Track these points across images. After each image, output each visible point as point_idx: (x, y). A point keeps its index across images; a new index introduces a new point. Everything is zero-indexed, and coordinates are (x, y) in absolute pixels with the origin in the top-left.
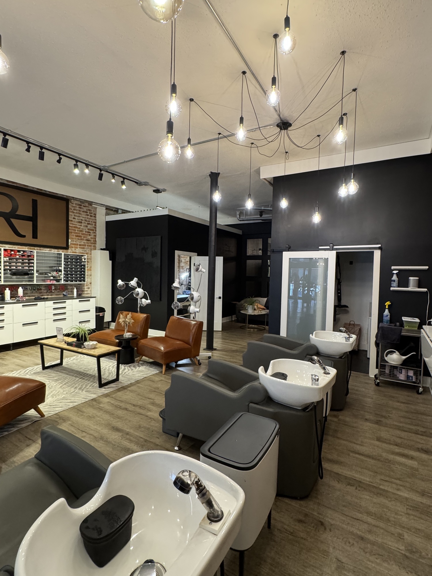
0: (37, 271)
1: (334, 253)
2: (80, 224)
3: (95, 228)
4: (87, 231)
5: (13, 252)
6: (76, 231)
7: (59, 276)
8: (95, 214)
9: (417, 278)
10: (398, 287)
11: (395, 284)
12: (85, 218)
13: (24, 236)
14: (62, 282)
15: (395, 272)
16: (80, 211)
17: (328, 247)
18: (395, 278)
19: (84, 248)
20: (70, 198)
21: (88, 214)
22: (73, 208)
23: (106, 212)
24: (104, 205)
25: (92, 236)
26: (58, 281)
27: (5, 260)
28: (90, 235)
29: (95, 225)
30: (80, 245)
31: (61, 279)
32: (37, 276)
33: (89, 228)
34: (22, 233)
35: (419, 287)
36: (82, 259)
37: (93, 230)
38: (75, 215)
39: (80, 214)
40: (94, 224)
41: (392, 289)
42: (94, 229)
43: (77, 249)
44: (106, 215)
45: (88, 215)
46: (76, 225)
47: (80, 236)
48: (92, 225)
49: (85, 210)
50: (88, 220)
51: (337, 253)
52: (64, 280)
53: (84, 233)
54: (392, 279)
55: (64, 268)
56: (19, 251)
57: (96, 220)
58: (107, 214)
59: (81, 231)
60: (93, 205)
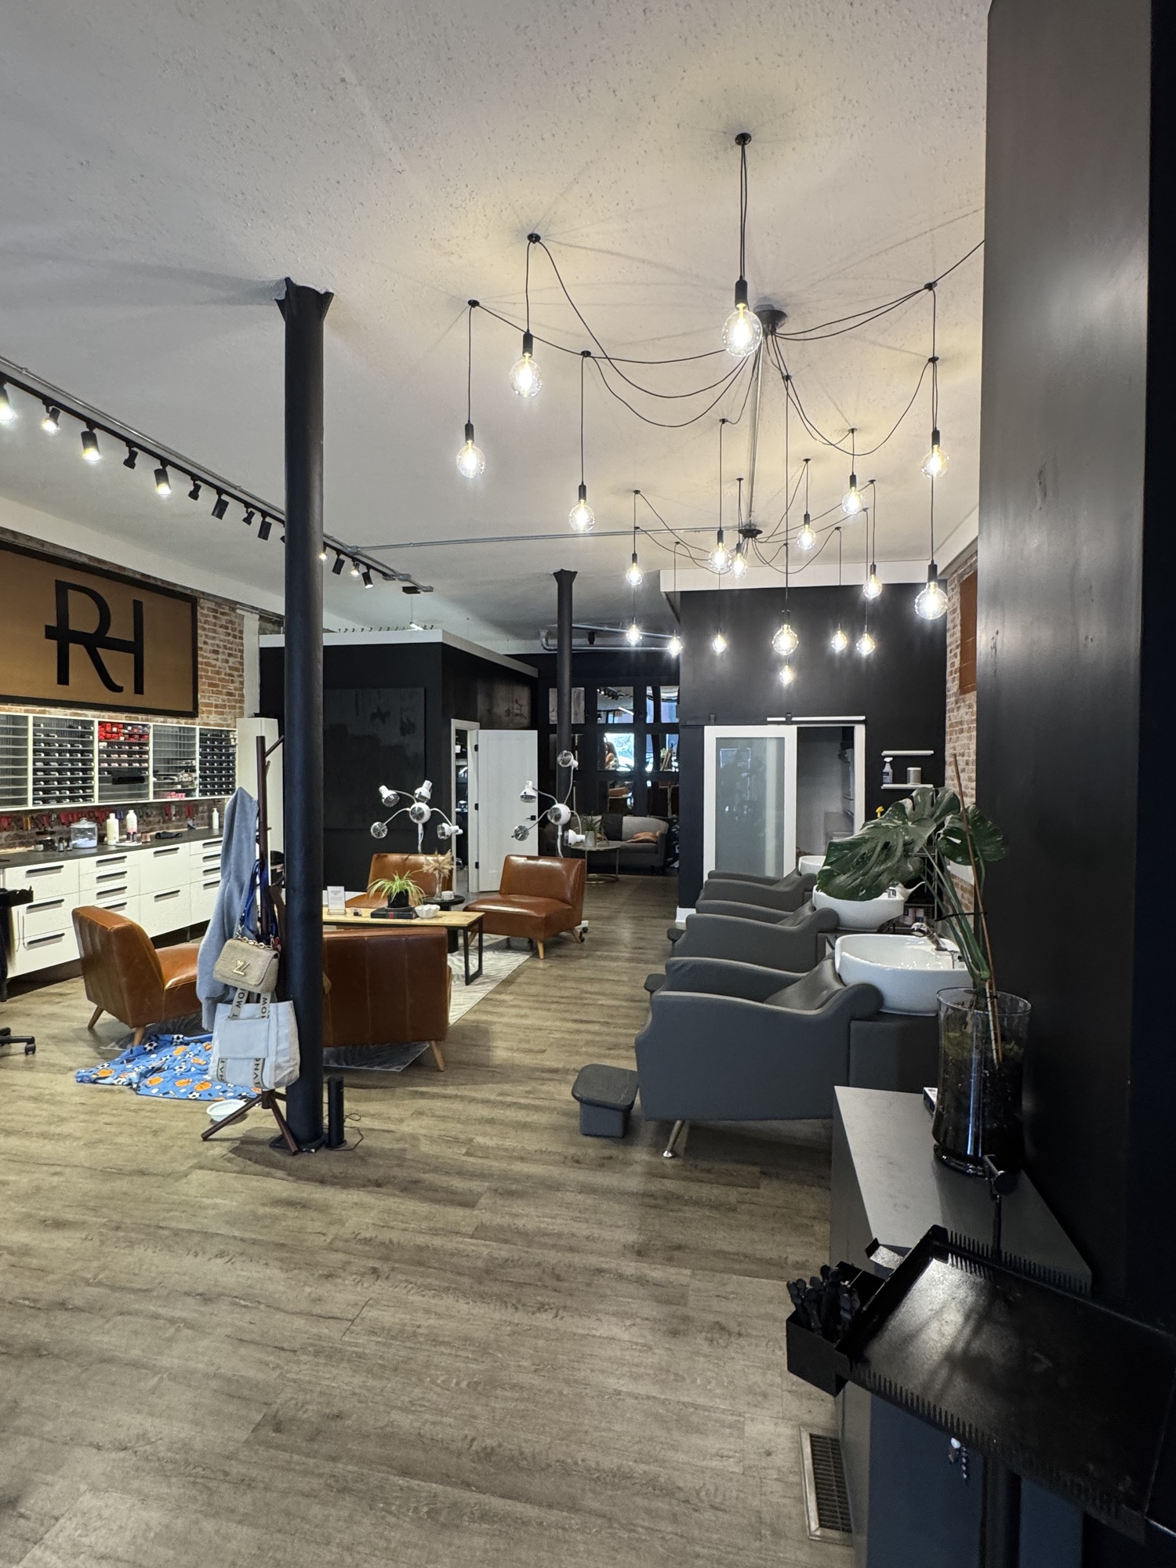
0: (155, 772)
1: (794, 728)
2: (215, 656)
3: (242, 664)
4: (228, 671)
5: (115, 729)
6: (209, 674)
7: (192, 783)
8: (241, 632)
9: (919, 769)
10: (894, 782)
11: (889, 778)
12: (224, 641)
13: (119, 689)
14: (197, 796)
15: (888, 760)
16: (215, 625)
17: (783, 719)
18: (888, 768)
19: (222, 713)
20: (197, 595)
21: (229, 631)
22: (203, 619)
23: (260, 625)
24: (257, 609)
25: (237, 685)
26: (189, 793)
27: (101, 748)
28: (233, 682)
29: (242, 657)
30: (216, 706)
31: (194, 790)
32: (155, 783)
33: (230, 664)
34: (118, 683)
35: (922, 783)
36: (229, 740)
37: (237, 670)
38: (206, 635)
39: (215, 631)
40: (239, 654)
41: (885, 786)
42: (239, 669)
43: (211, 717)
44: (260, 634)
45: (229, 634)
46: (209, 658)
47: (216, 686)
48: (236, 657)
49: (224, 623)
50: (229, 646)
51: (798, 728)
52: (200, 791)
53: (223, 676)
54: (885, 770)
55: (201, 763)
56: (125, 726)
57: (242, 645)
58: (262, 631)
59: (218, 673)
60: (238, 611)
